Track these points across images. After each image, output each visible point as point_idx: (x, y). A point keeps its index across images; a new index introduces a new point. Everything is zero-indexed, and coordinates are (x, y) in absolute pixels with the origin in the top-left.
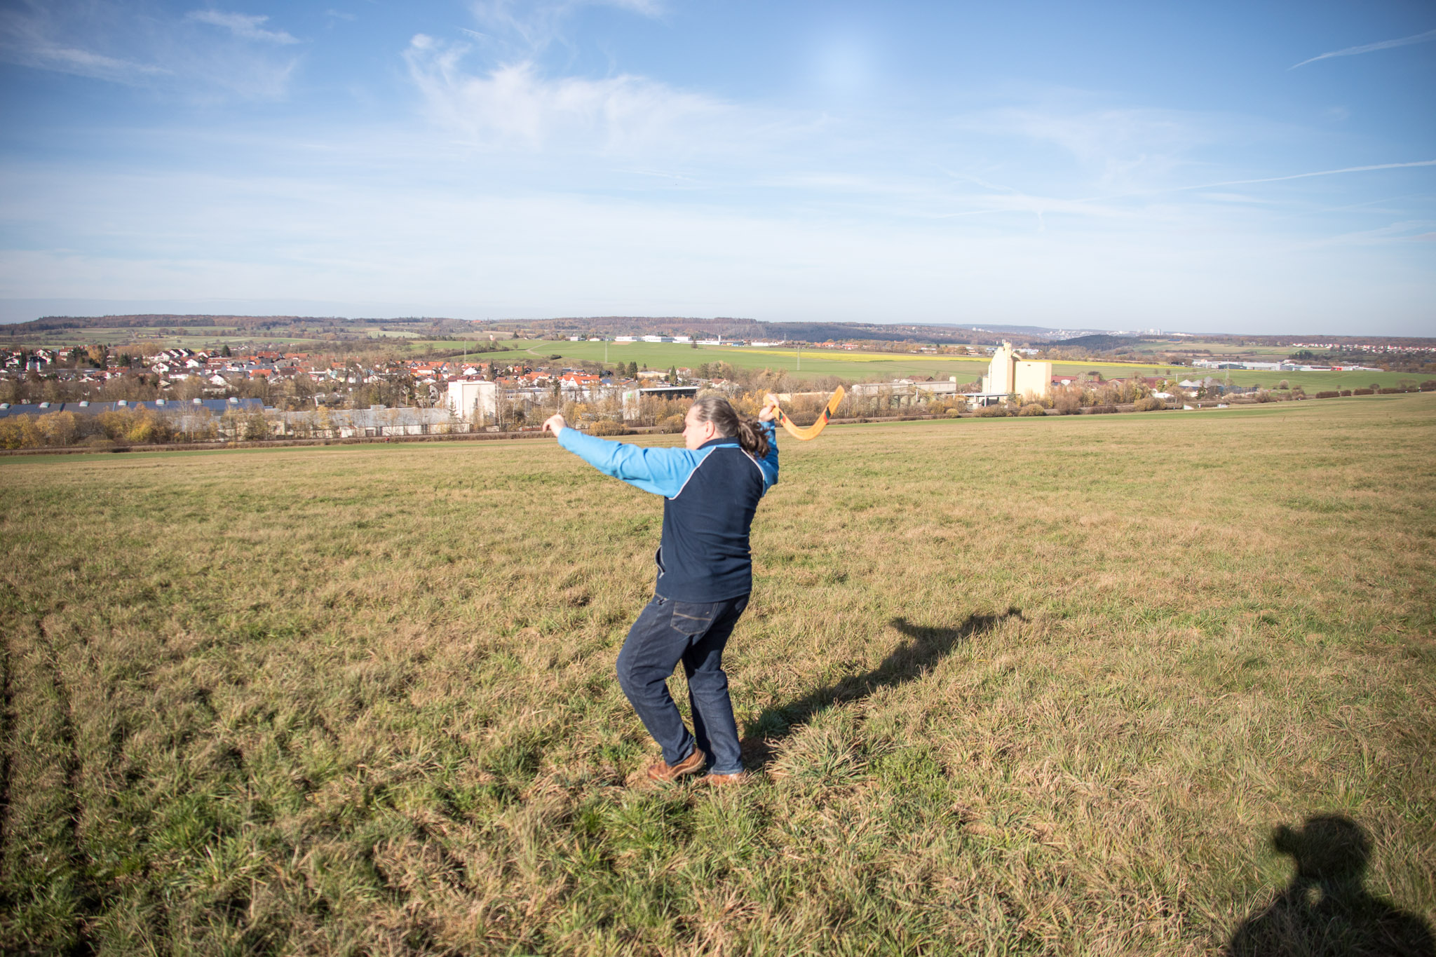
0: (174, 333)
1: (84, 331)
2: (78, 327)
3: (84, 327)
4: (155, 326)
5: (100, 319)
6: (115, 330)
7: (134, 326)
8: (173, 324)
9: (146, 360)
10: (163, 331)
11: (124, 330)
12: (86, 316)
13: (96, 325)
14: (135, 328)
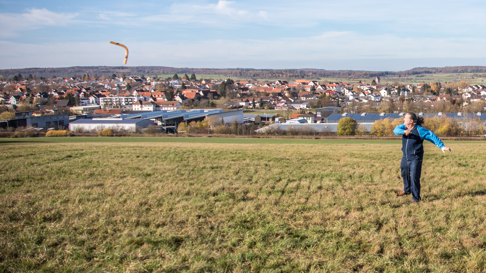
0: (480, 76)
1: (434, 75)
2: (431, 73)
3: (435, 73)
4: (470, 72)
5: (443, 68)
6: (450, 74)
7: (460, 72)
8: (481, 71)
9: (461, 91)
10: (474, 75)
11: (455, 74)
12: (436, 67)
13: (441, 71)
14: (460, 74)
